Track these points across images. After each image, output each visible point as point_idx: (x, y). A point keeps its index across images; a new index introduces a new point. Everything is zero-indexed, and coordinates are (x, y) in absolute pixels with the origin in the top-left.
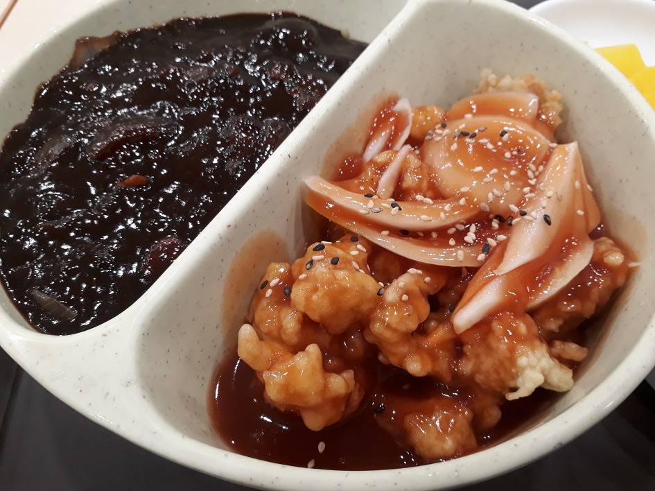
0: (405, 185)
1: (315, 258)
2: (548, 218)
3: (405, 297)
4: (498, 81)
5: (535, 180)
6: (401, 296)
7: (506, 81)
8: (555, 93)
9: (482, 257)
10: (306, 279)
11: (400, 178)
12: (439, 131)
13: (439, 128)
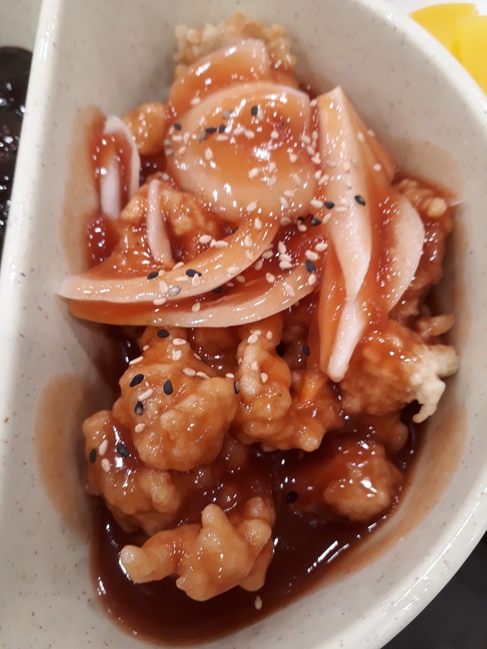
0: (178, 231)
1: (141, 397)
2: (361, 200)
3: (264, 377)
4: (200, 35)
5: (318, 155)
6: (261, 380)
7: (210, 32)
8: (276, 28)
9: (312, 279)
10: (147, 429)
11: (168, 226)
12: (177, 138)
13: (175, 133)
